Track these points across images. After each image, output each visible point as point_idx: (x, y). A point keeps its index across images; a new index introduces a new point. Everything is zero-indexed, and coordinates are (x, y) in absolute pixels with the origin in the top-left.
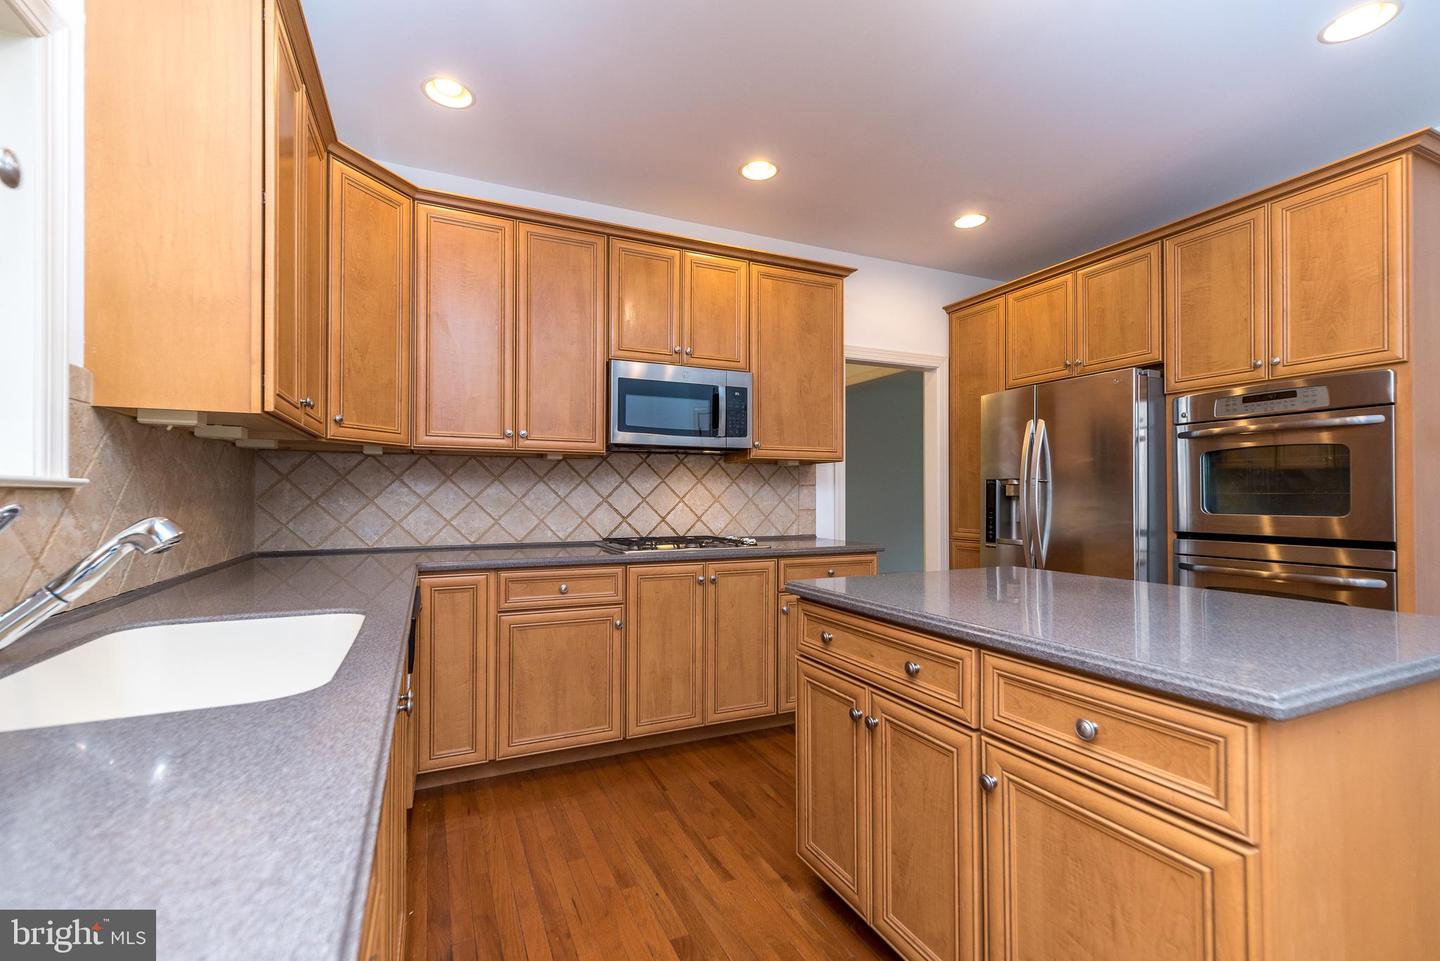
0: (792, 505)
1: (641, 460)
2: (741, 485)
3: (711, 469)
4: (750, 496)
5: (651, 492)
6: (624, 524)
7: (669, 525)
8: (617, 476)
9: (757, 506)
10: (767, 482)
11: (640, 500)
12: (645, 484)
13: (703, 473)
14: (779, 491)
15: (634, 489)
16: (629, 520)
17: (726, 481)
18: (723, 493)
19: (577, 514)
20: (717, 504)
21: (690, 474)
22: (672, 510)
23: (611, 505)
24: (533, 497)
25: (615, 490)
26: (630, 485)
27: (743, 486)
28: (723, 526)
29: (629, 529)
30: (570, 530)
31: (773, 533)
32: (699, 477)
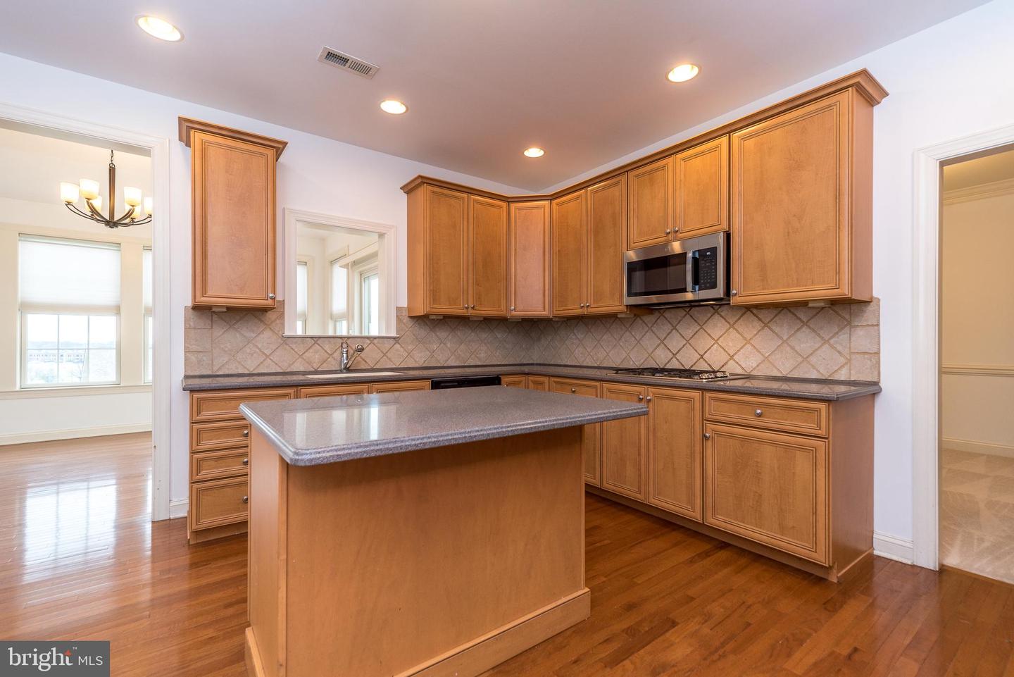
0: (839, 348)
1: (685, 313)
2: (774, 328)
3: (741, 316)
4: (785, 338)
5: (693, 336)
6: (674, 359)
7: (706, 361)
8: (670, 325)
9: (793, 348)
10: (805, 324)
11: (685, 342)
12: (688, 329)
13: (735, 319)
14: (821, 333)
15: (681, 334)
16: (677, 356)
17: (758, 325)
18: (755, 335)
19: (646, 350)
20: (748, 346)
21: (724, 321)
22: (708, 350)
23: (665, 346)
24: (623, 340)
25: (668, 334)
26: (678, 331)
27: (777, 329)
28: (754, 365)
29: (677, 362)
30: (642, 361)
31: (814, 375)
32: (732, 323)
